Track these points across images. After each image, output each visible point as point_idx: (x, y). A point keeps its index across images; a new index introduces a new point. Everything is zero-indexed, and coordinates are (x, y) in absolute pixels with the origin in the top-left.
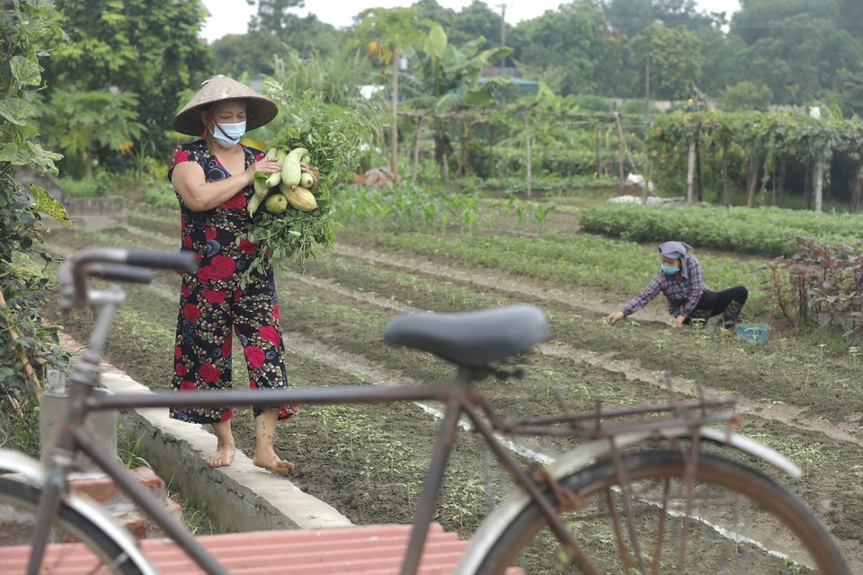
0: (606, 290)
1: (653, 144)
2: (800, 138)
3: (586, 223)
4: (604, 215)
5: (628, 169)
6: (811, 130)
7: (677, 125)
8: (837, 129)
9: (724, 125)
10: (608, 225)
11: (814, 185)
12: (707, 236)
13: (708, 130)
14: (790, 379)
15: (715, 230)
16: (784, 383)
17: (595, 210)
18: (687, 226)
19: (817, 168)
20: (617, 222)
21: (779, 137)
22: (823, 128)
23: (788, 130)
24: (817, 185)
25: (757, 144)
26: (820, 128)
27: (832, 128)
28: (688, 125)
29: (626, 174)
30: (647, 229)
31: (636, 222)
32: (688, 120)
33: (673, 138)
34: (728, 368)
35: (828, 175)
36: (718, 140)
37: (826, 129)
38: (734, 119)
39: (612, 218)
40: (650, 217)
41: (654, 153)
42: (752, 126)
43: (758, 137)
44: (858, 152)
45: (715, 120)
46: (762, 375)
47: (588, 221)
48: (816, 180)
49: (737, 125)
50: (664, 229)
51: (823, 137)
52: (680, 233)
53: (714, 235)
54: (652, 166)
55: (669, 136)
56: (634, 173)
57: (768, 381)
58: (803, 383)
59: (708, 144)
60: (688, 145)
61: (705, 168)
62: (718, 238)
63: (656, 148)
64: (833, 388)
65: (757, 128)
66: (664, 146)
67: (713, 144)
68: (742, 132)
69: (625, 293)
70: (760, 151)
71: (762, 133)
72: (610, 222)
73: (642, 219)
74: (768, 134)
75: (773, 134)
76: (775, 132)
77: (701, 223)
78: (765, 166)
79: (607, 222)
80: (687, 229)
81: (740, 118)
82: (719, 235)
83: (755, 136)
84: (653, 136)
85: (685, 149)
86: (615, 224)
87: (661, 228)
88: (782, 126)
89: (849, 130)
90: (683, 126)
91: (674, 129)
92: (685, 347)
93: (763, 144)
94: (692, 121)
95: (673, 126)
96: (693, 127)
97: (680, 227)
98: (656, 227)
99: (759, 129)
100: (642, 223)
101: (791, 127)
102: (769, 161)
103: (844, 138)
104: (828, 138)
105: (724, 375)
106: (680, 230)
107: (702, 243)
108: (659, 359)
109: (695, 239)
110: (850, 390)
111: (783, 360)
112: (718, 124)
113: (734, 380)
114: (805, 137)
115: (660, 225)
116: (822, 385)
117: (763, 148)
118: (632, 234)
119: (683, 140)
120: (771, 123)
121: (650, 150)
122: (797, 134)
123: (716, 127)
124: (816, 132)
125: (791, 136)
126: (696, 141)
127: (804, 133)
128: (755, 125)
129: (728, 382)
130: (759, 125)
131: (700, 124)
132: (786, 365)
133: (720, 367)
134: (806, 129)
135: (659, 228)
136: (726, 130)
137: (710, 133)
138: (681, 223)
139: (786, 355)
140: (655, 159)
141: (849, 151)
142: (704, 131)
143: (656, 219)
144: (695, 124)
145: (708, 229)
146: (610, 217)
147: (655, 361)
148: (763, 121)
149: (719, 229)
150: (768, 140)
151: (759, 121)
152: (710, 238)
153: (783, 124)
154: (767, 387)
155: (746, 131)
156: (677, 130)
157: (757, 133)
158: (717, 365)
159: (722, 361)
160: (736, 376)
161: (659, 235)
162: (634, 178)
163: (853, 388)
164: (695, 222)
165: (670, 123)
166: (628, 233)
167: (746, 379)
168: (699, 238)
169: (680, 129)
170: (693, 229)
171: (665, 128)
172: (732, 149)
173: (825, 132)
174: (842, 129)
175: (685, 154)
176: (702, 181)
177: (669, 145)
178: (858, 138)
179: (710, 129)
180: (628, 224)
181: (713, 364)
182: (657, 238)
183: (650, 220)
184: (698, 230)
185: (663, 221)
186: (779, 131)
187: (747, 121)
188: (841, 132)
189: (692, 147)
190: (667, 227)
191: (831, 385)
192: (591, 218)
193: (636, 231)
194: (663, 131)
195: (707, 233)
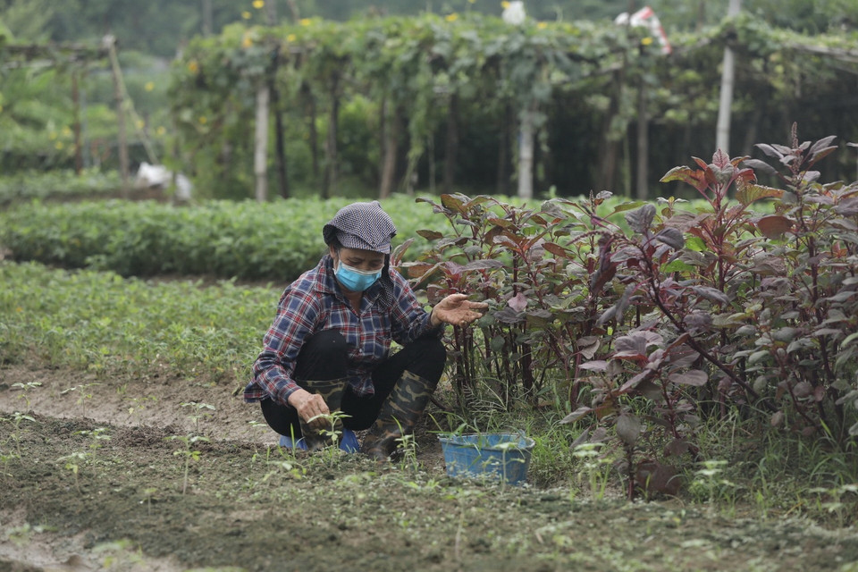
0: (7, 361)
1: (183, 96)
2: (481, 62)
3: (15, 243)
4: (52, 222)
5: (138, 155)
6: (506, 43)
7: (230, 52)
8: (560, 39)
9: (325, 48)
10: (61, 244)
11: (514, 160)
12: (273, 252)
13: (293, 60)
14: (415, 535)
15: (288, 238)
16: (399, 547)
17: (34, 215)
18: (229, 234)
19: (519, 123)
20: (80, 237)
21: (439, 64)
22: (529, 37)
23: (457, 48)
24: (520, 160)
25: (395, 82)
26: (522, 39)
27: (548, 37)
28: (252, 51)
29: (134, 167)
30: (143, 246)
31: (120, 233)
32: (253, 42)
33: (223, 81)
34: (254, 514)
35: (543, 136)
36: (316, 79)
37: (535, 40)
38: (344, 34)
39: (69, 227)
40: (148, 220)
41: (186, 115)
42: (383, 44)
43: (396, 65)
44: (605, 94)
45: (307, 37)
46: (343, 528)
47: (19, 237)
48: (519, 147)
49: (351, 43)
50: (181, 244)
51: (529, 57)
52: (214, 249)
53: (288, 249)
54: (182, 140)
55: (215, 77)
56: (150, 163)
57: (355, 542)
58: (451, 543)
59: (295, 88)
60: (254, 95)
61: (296, 148)
62: (295, 255)
63: (190, 104)
64: (531, 552)
65: (394, 48)
66: (206, 99)
67: (305, 88)
68: (363, 58)
69: (49, 367)
70: (401, 95)
71: (404, 57)
72: (65, 238)
73: (133, 226)
74: (416, 59)
75: (425, 58)
76: (430, 53)
77: (260, 226)
78: (413, 126)
79: (56, 237)
80: (228, 241)
81: (357, 30)
82: (298, 250)
83: (388, 66)
84: (183, 78)
85: (248, 102)
86: (74, 241)
87: (174, 241)
88: (443, 40)
89: (585, 42)
90: (241, 53)
91: (224, 62)
92: (155, 472)
93: (406, 80)
94: (260, 43)
95: (221, 56)
96: (262, 56)
97: (214, 236)
98: (163, 242)
99: (398, 49)
100: (133, 234)
101: (462, 41)
102: (418, 116)
103: (575, 58)
104: (541, 62)
105: (238, 534)
106: (214, 243)
107: (263, 269)
108: (76, 505)
109: (247, 261)
110: (578, 556)
111: (405, 490)
112: (312, 45)
113: (263, 544)
114: (493, 61)
115: (172, 235)
116: (503, 546)
117: (406, 89)
118: (113, 259)
119: (244, 85)
120: (422, 36)
121: (177, 109)
122: (476, 55)
123: (310, 51)
124: (515, 46)
125: (464, 59)
126: (271, 84)
127: (491, 51)
128: (390, 43)
129: (247, 553)
130: (397, 42)
131: (278, 47)
132: (411, 500)
133: (234, 515)
134: (493, 43)
135: (172, 243)
136: (328, 56)
137: (297, 66)
138: (215, 228)
139: (413, 479)
140: (188, 127)
141: (587, 91)
142: (285, 61)
143: (163, 224)
144: (268, 49)
145: (275, 236)
146: (65, 227)
147: (62, 510)
148: (406, 33)
149: (297, 235)
150: (416, 71)
151: (396, 35)
152: (278, 257)
153: (447, 35)
154: (349, 559)
155: (370, 54)
156: (229, 65)
157: (393, 58)
158: (224, 510)
159: (241, 499)
160: (267, 535)
161: (172, 260)
162: (151, 173)
163: (588, 550)
164: (246, 226)
165: (217, 51)
166: (103, 258)
167: (295, 542)
168: (255, 258)
169: (237, 61)
170: (244, 239)
171: (206, 62)
172: (350, 107)
173: (536, 47)
174: (571, 39)
175: (248, 115)
176: (290, 172)
177: (216, 97)
178: (603, 57)
179: (298, 56)
180: (103, 239)
181: (213, 509)
182: (167, 265)
183: (149, 227)
184: (253, 241)
185: (179, 227)
186: (438, 50)
187: (372, 35)
188: (567, 45)
189: (263, 98)
190: (187, 240)
191: (526, 544)
192: (24, 231)
193: (120, 253)
194: (201, 68)
195: (273, 245)
